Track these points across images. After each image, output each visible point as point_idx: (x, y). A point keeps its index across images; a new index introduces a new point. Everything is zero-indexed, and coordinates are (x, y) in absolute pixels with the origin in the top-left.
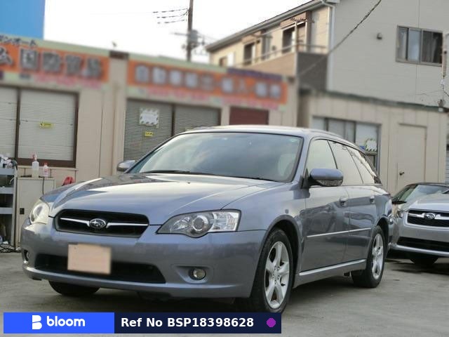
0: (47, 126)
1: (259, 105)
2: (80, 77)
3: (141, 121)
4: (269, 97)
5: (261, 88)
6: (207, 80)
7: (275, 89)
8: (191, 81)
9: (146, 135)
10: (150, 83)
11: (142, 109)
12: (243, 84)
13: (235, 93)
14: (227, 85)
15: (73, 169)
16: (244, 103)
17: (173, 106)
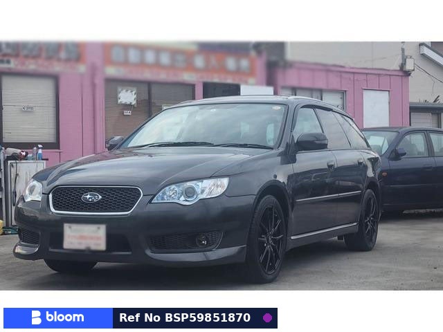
0: (29, 110)
1: (230, 81)
2: (59, 60)
3: (119, 101)
4: (238, 71)
5: (231, 63)
6: (180, 58)
7: (245, 63)
8: (165, 59)
9: (125, 114)
10: (126, 63)
11: (120, 90)
12: (214, 60)
13: (207, 69)
14: (199, 62)
15: (57, 150)
16: (216, 79)
17: (149, 84)
